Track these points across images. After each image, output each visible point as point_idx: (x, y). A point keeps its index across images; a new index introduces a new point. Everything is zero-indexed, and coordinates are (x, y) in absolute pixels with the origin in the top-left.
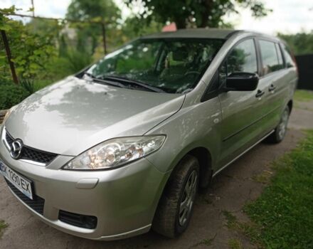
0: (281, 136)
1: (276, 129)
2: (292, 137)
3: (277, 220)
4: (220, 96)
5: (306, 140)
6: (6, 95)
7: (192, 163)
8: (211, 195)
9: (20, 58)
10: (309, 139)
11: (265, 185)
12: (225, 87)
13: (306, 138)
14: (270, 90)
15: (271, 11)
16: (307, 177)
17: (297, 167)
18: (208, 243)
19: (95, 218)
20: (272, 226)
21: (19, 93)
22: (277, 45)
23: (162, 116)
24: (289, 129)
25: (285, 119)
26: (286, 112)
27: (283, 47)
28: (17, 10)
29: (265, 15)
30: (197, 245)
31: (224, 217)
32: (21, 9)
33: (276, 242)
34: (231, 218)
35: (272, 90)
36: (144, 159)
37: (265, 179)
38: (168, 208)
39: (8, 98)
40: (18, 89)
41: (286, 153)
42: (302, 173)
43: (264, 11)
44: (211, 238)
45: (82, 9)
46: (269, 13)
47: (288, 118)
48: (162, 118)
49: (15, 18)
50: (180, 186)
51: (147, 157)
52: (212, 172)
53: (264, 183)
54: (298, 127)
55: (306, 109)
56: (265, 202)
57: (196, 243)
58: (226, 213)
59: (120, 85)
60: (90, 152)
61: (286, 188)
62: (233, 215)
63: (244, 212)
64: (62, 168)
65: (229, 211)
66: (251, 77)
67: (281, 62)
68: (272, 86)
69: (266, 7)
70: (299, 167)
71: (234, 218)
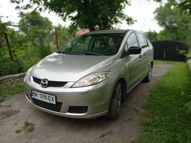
0: (150, 79)
1: (147, 75)
2: (155, 79)
3: (157, 109)
4: (127, 56)
5: (161, 80)
6: (10, 67)
7: (120, 85)
8: (125, 103)
9: (15, 48)
10: (162, 79)
11: (148, 98)
12: (128, 53)
13: (161, 79)
14: (144, 56)
15: (136, 21)
16: (165, 93)
17: (160, 90)
18: (130, 120)
19: (87, 107)
20: (155, 112)
21: (16, 66)
22: (144, 36)
23: (106, 65)
24: (152, 76)
25: (150, 70)
26: (151, 67)
27: (146, 36)
28: (12, 23)
29: (133, 23)
30: (126, 121)
31: (134, 111)
32: (14, 23)
33: (158, 116)
34: (137, 111)
35: (145, 55)
36: (104, 81)
37: (147, 96)
38: (114, 103)
39: (10, 69)
40: (15, 64)
41: (154, 85)
42: (163, 92)
43: (132, 21)
44: (130, 118)
45: (29, 23)
46: (135, 22)
47: (152, 70)
48: (107, 65)
49: (11, 27)
50: (118, 93)
51: (106, 80)
52: (127, 91)
53: (147, 97)
54: (156, 75)
55: (158, 68)
56: (149, 103)
57: (125, 120)
58: (134, 109)
59: (83, 54)
60: (80, 81)
61: (157, 98)
62: (138, 109)
63: (142, 108)
64: (71, 87)
65: (135, 108)
66: (138, 48)
67: (147, 44)
68: (145, 54)
69: (133, 19)
70: (161, 90)
71: (138, 110)
